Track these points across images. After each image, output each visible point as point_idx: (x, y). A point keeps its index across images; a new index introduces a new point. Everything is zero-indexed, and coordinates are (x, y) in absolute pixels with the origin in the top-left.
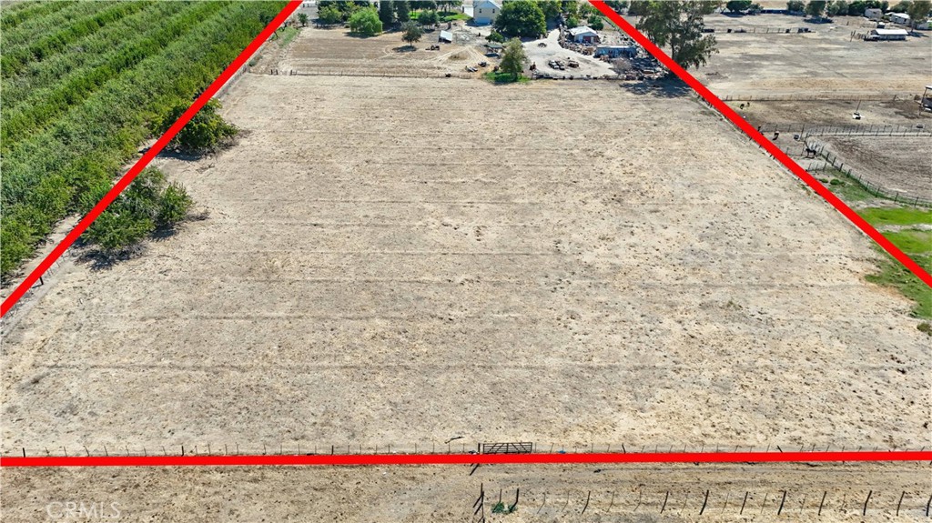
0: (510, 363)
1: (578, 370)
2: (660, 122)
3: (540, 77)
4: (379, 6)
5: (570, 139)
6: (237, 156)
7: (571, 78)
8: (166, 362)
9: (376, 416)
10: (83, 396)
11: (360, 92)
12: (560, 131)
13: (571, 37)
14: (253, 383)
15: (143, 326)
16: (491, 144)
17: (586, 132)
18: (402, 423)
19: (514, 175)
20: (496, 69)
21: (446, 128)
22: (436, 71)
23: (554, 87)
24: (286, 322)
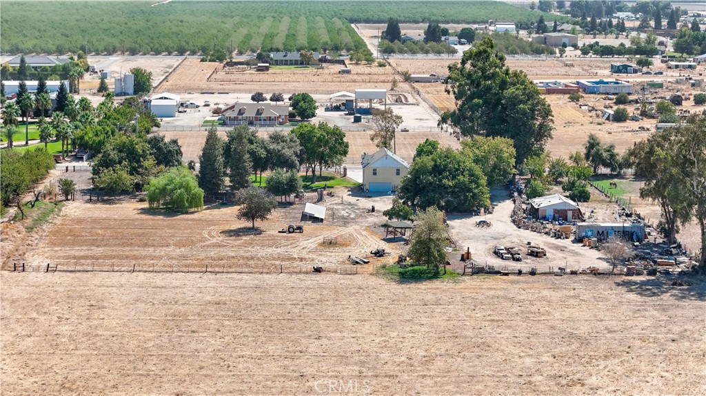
2: (682, 336)
3: (479, 271)
4: (198, 166)
5: (528, 361)
7: (533, 273)
11: (164, 295)
12: (511, 349)
13: (534, 213)
16: (390, 369)
17: (557, 351)
20: (401, 259)
21: (314, 347)
22: (296, 263)
23: (504, 285)
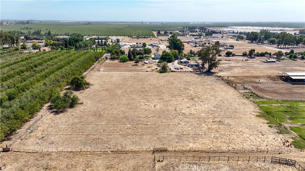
0: (162, 133)
1: (180, 135)
2: (205, 82)
3: (172, 71)
4: (128, 54)
5: (180, 86)
6: (90, 90)
7: (181, 72)
8: (75, 134)
9: (128, 144)
10: (55, 140)
11: (123, 75)
12: (177, 84)
13: (181, 62)
14: (97, 138)
15: (68, 126)
16: (158, 87)
17: (184, 84)
18: (135, 145)
19: (165, 93)
20: (160, 70)
21: (146, 83)
22: (143, 70)
23: (176, 74)
24: (105, 125)
